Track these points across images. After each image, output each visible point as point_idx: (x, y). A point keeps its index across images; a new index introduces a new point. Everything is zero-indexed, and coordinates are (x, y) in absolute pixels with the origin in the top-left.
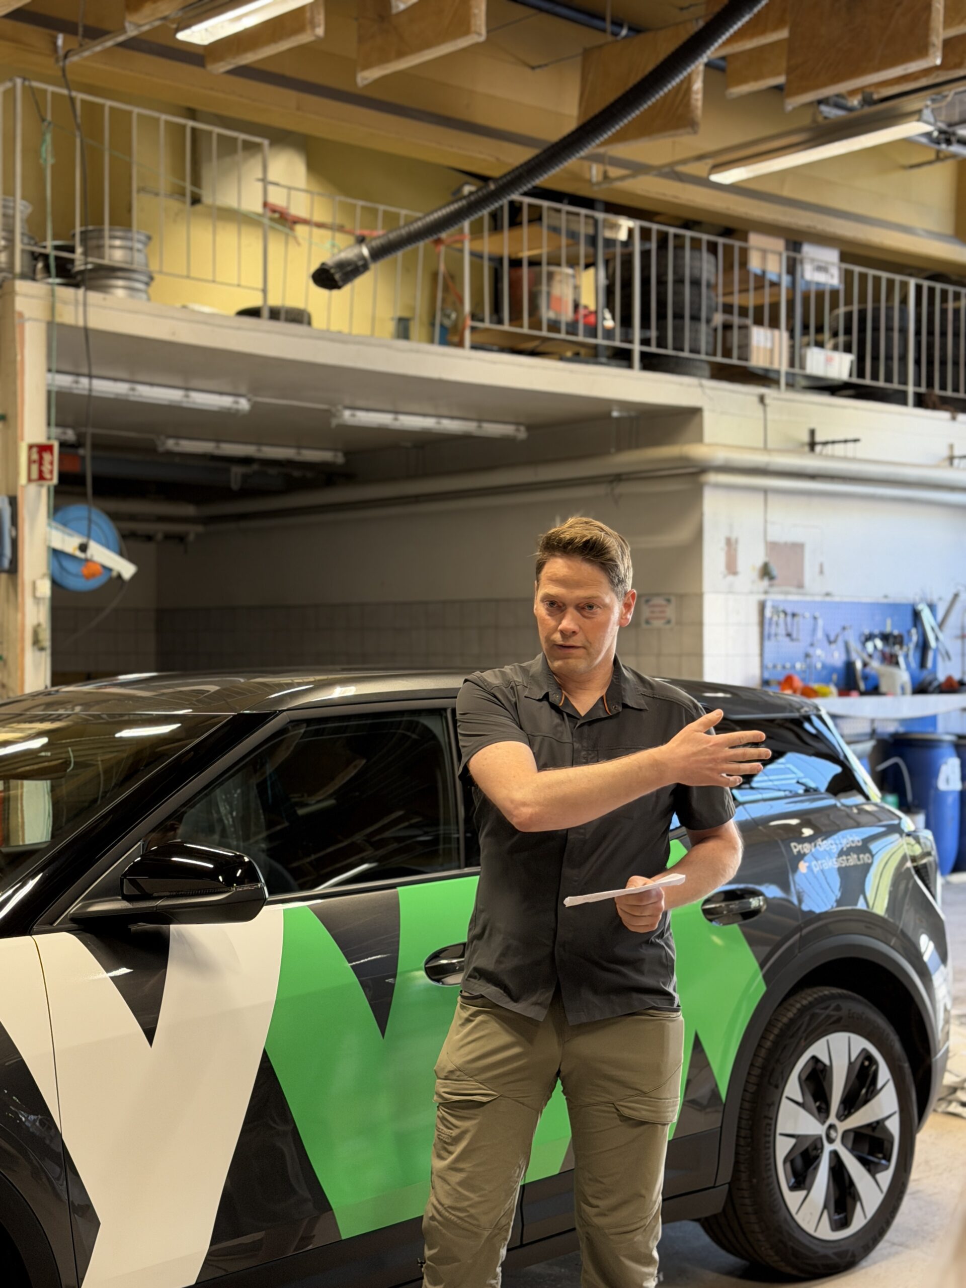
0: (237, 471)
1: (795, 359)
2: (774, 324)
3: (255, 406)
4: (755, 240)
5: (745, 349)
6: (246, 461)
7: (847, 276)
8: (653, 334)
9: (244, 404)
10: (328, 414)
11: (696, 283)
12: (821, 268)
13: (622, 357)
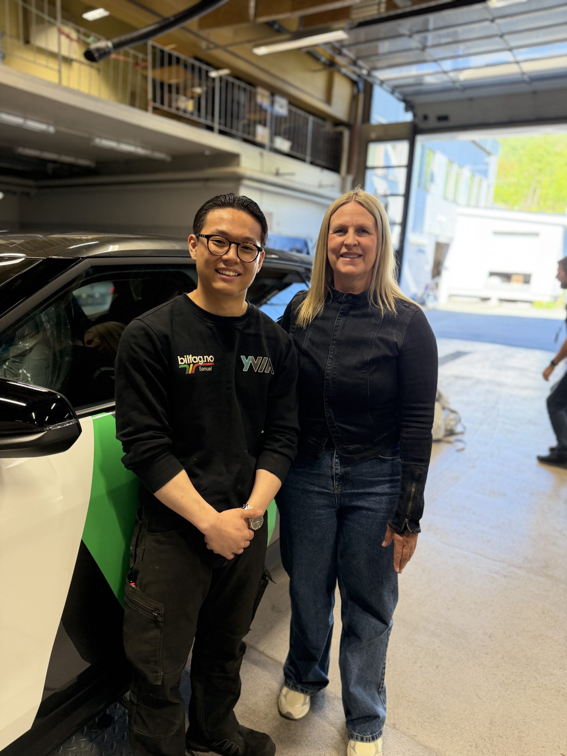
0: (50, 166)
1: (272, 141)
2: (265, 125)
3: (57, 132)
4: (260, 90)
5: (254, 134)
6: (54, 162)
7: (290, 111)
8: (223, 121)
9: (52, 129)
10: (89, 139)
11: (238, 103)
12: (281, 107)
13: (210, 128)
